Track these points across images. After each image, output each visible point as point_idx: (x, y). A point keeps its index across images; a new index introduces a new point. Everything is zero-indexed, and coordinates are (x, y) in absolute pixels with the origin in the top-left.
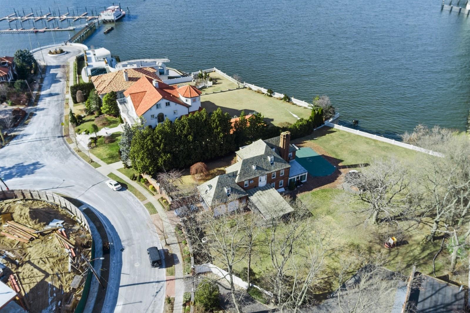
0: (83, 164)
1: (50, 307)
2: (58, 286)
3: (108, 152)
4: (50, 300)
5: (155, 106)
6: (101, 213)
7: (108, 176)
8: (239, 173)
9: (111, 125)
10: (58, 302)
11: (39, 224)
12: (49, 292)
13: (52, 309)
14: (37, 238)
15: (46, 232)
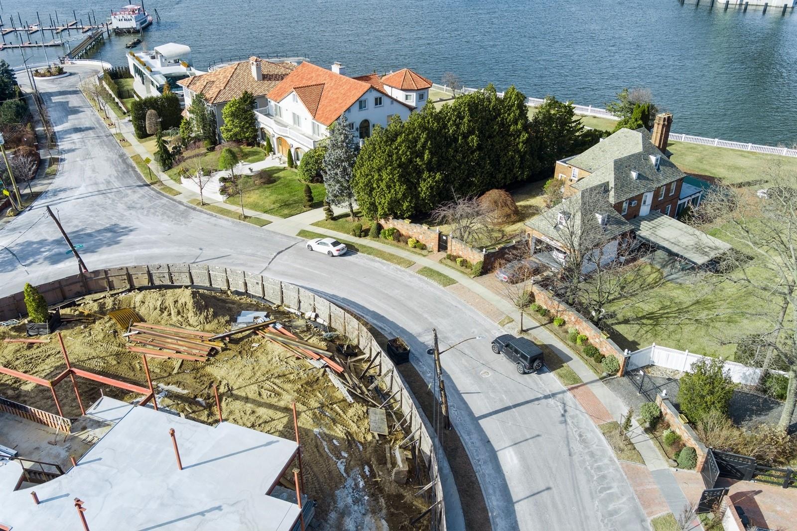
0: (230, 223)
1: (350, 482)
2: (342, 435)
3: (273, 198)
4: (342, 468)
5: (357, 105)
6: (332, 294)
7: (297, 235)
8: (612, 185)
9: (250, 158)
10: (364, 469)
11: (216, 321)
12: (327, 450)
13: (357, 485)
14: (224, 350)
15: (240, 335)
